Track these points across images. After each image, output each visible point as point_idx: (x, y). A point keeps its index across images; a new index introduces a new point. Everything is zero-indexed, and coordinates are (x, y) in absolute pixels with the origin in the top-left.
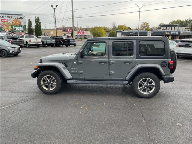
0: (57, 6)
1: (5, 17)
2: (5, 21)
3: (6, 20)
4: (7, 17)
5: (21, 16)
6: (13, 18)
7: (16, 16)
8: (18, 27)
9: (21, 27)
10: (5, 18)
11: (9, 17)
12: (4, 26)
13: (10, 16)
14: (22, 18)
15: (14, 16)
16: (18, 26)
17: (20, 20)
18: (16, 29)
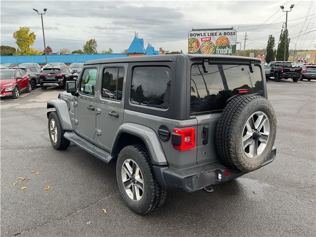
0: (292, 7)
1: (207, 34)
2: (207, 41)
3: (208, 39)
4: (209, 34)
5: (230, 31)
6: (218, 34)
7: (222, 32)
8: (223, 49)
9: (229, 47)
10: (207, 36)
11: (213, 34)
12: (203, 48)
13: (215, 31)
14: (231, 34)
15: (220, 31)
16: (225, 47)
17: (229, 37)
18: (221, 51)
